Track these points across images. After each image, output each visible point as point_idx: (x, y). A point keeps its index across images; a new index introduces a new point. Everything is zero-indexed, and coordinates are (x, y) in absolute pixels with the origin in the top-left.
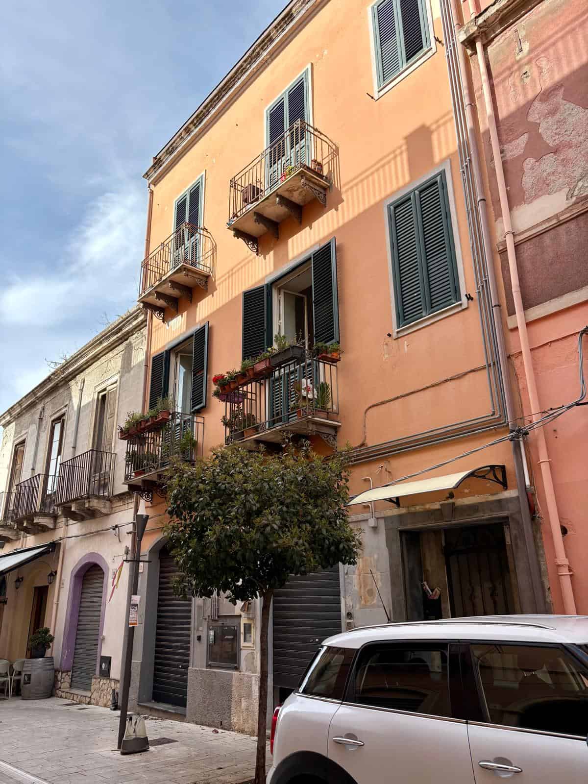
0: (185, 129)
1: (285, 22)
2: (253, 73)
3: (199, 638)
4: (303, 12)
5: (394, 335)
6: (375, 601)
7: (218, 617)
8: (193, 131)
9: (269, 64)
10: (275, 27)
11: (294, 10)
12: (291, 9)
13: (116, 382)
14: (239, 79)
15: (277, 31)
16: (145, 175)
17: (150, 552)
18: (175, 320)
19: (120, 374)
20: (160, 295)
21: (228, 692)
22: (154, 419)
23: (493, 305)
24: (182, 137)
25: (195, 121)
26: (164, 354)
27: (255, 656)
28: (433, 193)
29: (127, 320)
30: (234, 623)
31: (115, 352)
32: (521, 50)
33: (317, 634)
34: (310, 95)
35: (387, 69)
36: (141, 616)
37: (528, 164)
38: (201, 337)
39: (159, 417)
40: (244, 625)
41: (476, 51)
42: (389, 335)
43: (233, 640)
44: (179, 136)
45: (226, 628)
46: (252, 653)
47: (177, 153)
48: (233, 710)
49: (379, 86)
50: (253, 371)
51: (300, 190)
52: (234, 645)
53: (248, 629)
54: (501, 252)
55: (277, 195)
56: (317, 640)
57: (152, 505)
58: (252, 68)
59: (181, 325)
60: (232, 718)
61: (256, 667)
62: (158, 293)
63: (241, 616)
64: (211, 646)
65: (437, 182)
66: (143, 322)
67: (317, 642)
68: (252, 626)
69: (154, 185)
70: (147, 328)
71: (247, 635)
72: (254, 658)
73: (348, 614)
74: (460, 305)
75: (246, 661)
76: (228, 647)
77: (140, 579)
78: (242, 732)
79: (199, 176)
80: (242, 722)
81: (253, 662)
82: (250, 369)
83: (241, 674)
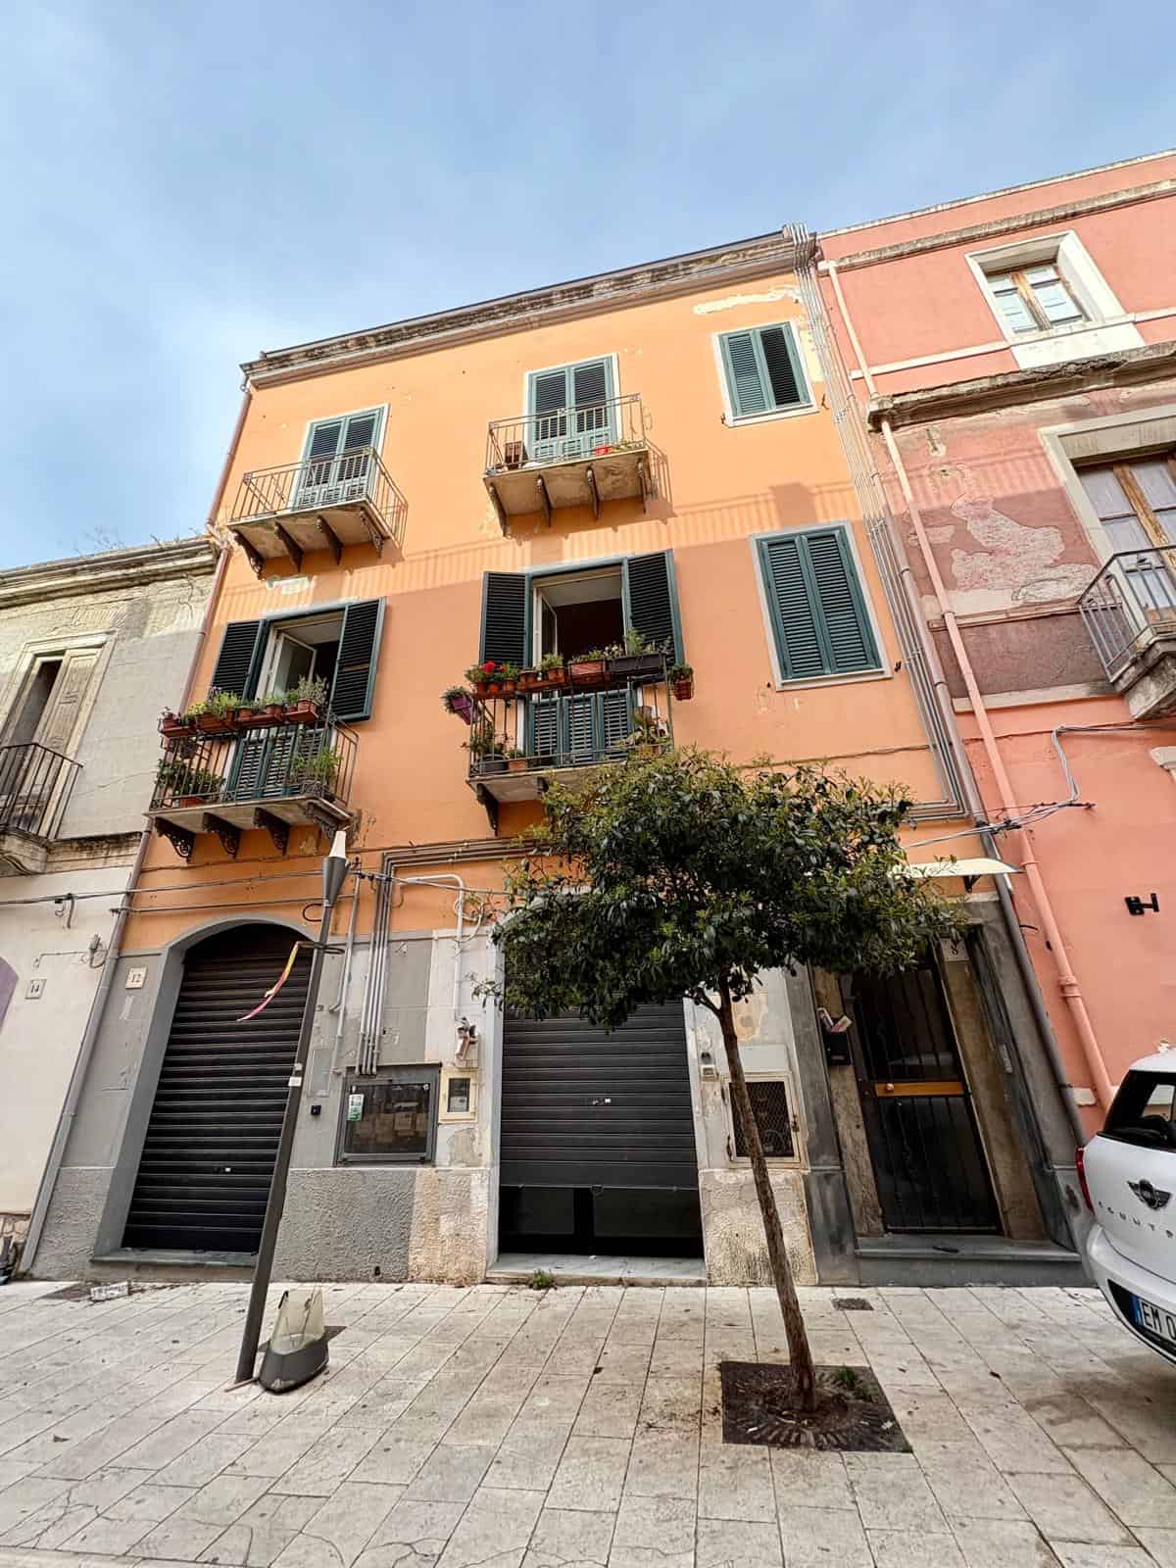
0: (358, 339)
1: (579, 294)
2: (504, 326)
3: (316, 1111)
4: (609, 296)
5: (778, 686)
6: (757, 1035)
7: (378, 1068)
8: (370, 347)
9: (532, 328)
10: (562, 292)
11: (597, 287)
12: (592, 285)
13: (100, 646)
14: (480, 322)
15: (563, 297)
16: (246, 365)
17: (172, 948)
18: (290, 581)
19: (115, 636)
20: (282, 533)
21: (398, 1208)
22: (278, 711)
23: (936, 681)
24: (346, 347)
25: (381, 337)
26: (261, 624)
27: (477, 1135)
28: (828, 546)
29: (165, 553)
30: (423, 1078)
31: (103, 597)
32: (936, 449)
33: (608, 1092)
34: (616, 385)
35: (747, 402)
36: (123, 1074)
37: (957, 554)
38: (364, 617)
39: (296, 709)
40: (451, 1081)
41: (879, 430)
42: (769, 685)
43: (419, 1109)
44: (342, 342)
45: (399, 1088)
46: (469, 1130)
47: (328, 364)
48: (414, 1241)
49: (735, 414)
50: (566, 673)
51: (619, 477)
52: (421, 1118)
53: (460, 1088)
54: (933, 631)
55: (589, 468)
56: (608, 1101)
57: (186, 865)
58: (506, 320)
59: (308, 589)
60: (411, 1257)
61: (481, 1155)
62: (281, 527)
63: (441, 1065)
64: (351, 1124)
65: (833, 536)
66: (202, 566)
67: (607, 1104)
68: (472, 1082)
69: (257, 388)
70: (215, 577)
71: (456, 1100)
72: (473, 1139)
73: (703, 1056)
74: (882, 672)
75: (452, 1145)
76: (402, 1123)
77: (129, 1001)
78: (440, 1281)
79: (376, 407)
80: (438, 1261)
81: (472, 1147)
82: (556, 669)
83: (437, 1172)
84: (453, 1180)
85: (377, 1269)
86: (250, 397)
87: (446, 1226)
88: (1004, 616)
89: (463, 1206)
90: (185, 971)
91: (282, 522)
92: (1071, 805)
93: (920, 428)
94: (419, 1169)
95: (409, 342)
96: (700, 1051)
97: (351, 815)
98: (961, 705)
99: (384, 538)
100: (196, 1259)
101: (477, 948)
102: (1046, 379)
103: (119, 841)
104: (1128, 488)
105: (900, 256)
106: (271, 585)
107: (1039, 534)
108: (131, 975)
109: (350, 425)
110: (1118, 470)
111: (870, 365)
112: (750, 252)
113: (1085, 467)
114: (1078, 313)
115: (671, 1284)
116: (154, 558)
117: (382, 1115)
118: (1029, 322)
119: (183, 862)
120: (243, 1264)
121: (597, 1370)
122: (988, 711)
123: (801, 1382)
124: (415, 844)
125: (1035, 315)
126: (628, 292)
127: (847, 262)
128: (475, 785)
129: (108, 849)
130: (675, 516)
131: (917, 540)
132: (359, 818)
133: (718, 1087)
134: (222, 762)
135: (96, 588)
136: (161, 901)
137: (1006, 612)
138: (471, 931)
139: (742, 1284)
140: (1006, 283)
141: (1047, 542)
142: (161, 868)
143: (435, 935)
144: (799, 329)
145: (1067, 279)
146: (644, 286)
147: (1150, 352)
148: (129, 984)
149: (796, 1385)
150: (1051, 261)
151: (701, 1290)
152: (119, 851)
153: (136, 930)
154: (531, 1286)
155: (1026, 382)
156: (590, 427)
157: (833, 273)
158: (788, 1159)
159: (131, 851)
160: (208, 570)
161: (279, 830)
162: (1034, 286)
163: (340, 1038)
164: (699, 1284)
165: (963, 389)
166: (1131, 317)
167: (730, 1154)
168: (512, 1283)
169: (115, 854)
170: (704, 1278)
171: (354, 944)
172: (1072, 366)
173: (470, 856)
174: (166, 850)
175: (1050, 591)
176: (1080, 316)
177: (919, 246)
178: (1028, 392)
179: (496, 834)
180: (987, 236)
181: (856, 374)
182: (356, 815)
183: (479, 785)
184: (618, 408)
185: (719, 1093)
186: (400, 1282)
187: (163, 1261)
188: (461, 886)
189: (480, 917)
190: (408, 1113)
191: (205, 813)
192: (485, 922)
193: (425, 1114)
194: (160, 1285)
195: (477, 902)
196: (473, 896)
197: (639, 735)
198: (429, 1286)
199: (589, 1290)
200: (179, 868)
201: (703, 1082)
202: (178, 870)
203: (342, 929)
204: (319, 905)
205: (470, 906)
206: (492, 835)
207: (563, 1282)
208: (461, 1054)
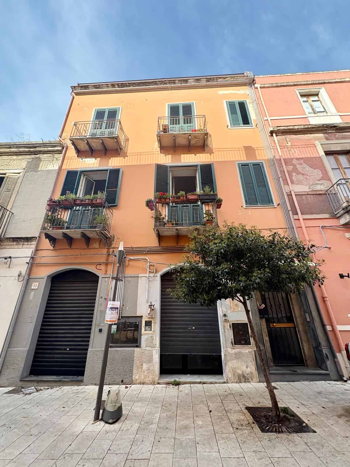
0: (112, 84)
1: (184, 82)
2: (160, 88)
3: (100, 331)
4: (193, 84)
5: (245, 207)
6: (239, 309)
7: (121, 317)
8: (116, 87)
9: (168, 90)
10: (179, 80)
11: (189, 80)
12: (188, 79)
13: (19, 173)
14: (152, 85)
15: (179, 82)
16: (73, 87)
17: (48, 276)
18: (89, 159)
19: (25, 170)
20: (88, 143)
21: (129, 361)
22: (90, 201)
23: (289, 210)
24: (108, 86)
25: (120, 85)
26: (79, 172)
27: (154, 338)
28: (258, 167)
29: (44, 145)
30: (137, 320)
31: (20, 157)
32: (288, 143)
33: (193, 325)
34: (195, 111)
35: (234, 123)
36: (30, 317)
37: (294, 174)
38: (115, 173)
39: (96, 201)
40: (146, 321)
41: (272, 136)
42: (242, 207)
43: (135, 330)
44: (106, 85)
45: (128, 323)
46: (152, 337)
47: (101, 91)
48: (134, 372)
49: (231, 125)
50: (186, 198)
51: (198, 139)
52: (136, 333)
53: (148, 324)
54: (288, 195)
55: (190, 136)
56: (194, 328)
57: (53, 249)
58: (161, 86)
59: (94, 163)
60: (134, 376)
61: (156, 344)
62: (87, 141)
63: (142, 316)
64: (112, 335)
65: (260, 165)
66: (58, 151)
67: (194, 329)
68: (152, 322)
69: (76, 95)
70: (62, 155)
71: (147, 327)
72: (153, 340)
73: (224, 315)
74: (274, 206)
75: (146, 341)
76: (130, 334)
77: (32, 293)
78: (143, 384)
79: (117, 107)
80: (143, 378)
81: (153, 342)
82: (184, 196)
83: (142, 350)
84: (146, 352)
85: (122, 381)
86: (74, 98)
87: (145, 366)
89: (150, 360)
90: (52, 284)
91: (88, 139)
92: (326, 247)
93: (283, 137)
94: (136, 349)
95: (129, 88)
96: (223, 314)
97: (111, 236)
98: (296, 217)
99: (121, 149)
100: (58, 378)
101: (154, 280)
102: (318, 128)
103: (28, 239)
104: (337, 160)
105: (277, 86)
106: (82, 160)
107: (316, 171)
108: (33, 285)
109: (109, 111)
110: (335, 155)
111: (270, 117)
112: (236, 78)
113: (328, 153)
114: (324, 111)
115: (216, 383)
116: (40, 146)
117: (123, 332)
118: (311, 111)
119: (52, 248)
120: (76, 380)
121: (210, 411)
122: (304, 219)
124: (133, 247)
125: (313, 109)
126: (199, 84)
127: (263, 86)
128: (155, 230)
129: (24, 242)
130: (214, 153)
131: (283, 169)
132: (114, 237)
133: (228, 324)
134: (65, 216)
135: (17, 154)
136: (44, 260)
137: (307, 192)
138: (152, 275)
139: (237, 382)
140: (305, 99)
141: (317, 173)
142: (44, 250)
143: (140, 275)
144: (249, 103)
145: (321, 101)
146: (204, 82)
147: (345, 124)
148: (32, 288)
149: (275, 414)
150: (317, 95)
151: (225, 385)
152: (28, 243)
153: (35, 270)
154: (173, 385)
155: (313, 128)
156: (188, 123)
157: (259, 88)
158: (249, 346)
159: (32, 243)
160: (60, 152)
161: (87, 240)
162: (313, 101)
164: (224, 383)
165: (296, 127)
166: (339, 114)
167: (232, 344)
168: (167, 384)
169: (26, 243)
170: (226, 381)
171: (113, 277)
172: (325, 125)
173: (150, 252)
174: (46, 243)
175: (319, 187)
176: (325, 112)
177: (283, 84)
178: (313, 131)
180: (301, 85)
181: (266, 119)
182: (112, 236)
183: (157, 230)
184: (196, 119)
185: (229, 326)
186: (130, 384)
187: (46, 380)
188: (148, 261)
189: (155, 270)
190: (131, 331)
191: (63, 233)
192: (156, 272)
193: (137, 332)
194: (47, 388)
195: (153, 266)
196: (152, 264)
197: (207, 218)
198: (140, 385)
199: (192, 385)
200: (50, 250)
201: (224, 323)
202: (50, 251)
203: (108, 273)
204: (101, 264)
205: (151, 267)
206: (158, 246)
207: (183, 383)
208: (149, 313)
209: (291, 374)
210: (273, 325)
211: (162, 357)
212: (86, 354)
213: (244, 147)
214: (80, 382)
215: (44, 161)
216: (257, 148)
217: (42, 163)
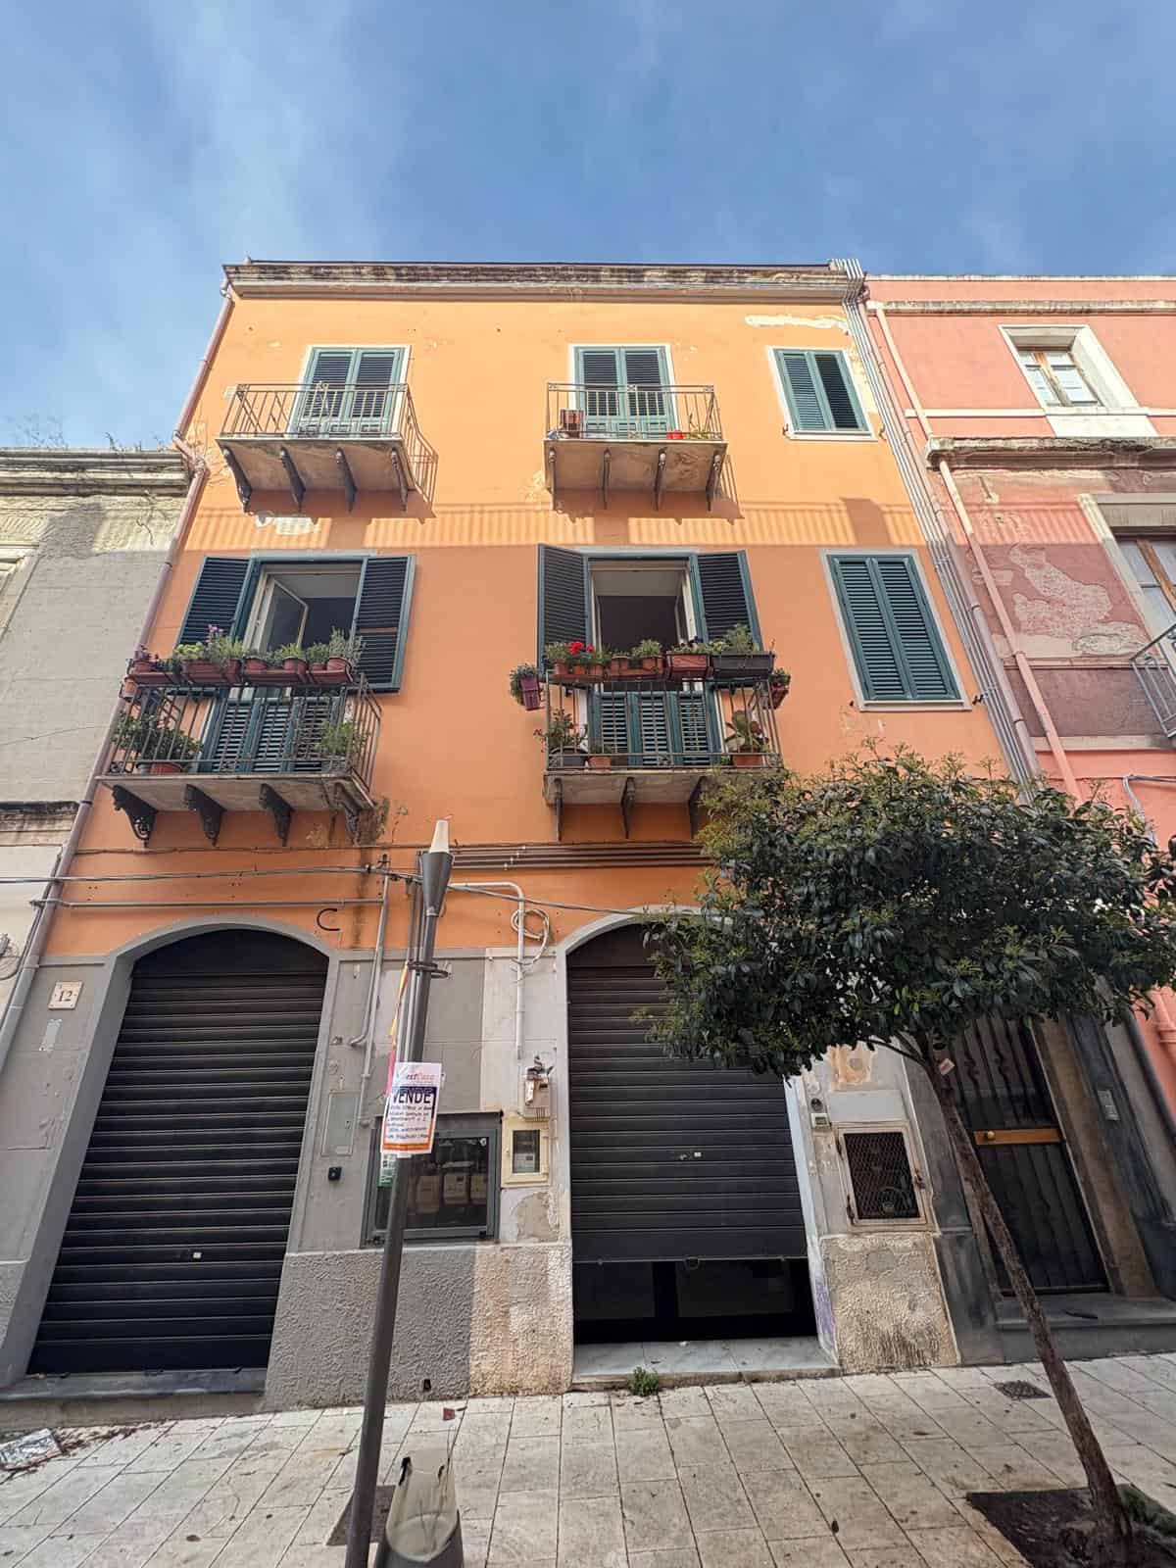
1: (629, 277)
3: (335, 1175)
4: (660, 285)
5: (861, 706)
6: (868, 1079)
8: (388, 280)
9: (575, 301)
10: (613, 270)
11: (648, 273)
12: (645, 270)
13: (14, 561)
14: (518, 280)
15: (612, 276)
16: (232, 267)
17: (119, 958)
18: (289, 520)
19: (39, 551)
20: (288, 461)
21: (457, 1298)
22: (301, 667)
23: (1015, 718)
24: (359, 273)
25: (403, 272)
26: (250, 563)
27: (551, 1201)
28: (897, 570)
29: (119, 461)
30: (482, 1130)
31: (21, 503)
32: (989, 496)
33: (698, 1144)
34: (672, 372)
35: (808, 420)
36: (42, 1126)
37: (1019, 598)
38: (389, 573)
39: (325, 668)
40: (516, 1134)
41: (937, 469)
42: (851, 704)
43: (471, 1170)
44: (355, 267)
45: (447, 1144)
46: (540, 1196)
47: (334, 287)
48: (476, 1341)
49: (796, 428)
50: (665, 664)
51: (689, 467)
52: (477, 1178)
53: (527, 1143)
54: (1007, 669)
55: (662, 451)
56: (698, 1154)
57: (143, 849)
58: (548, 285)
59: (311, 534)
60: (473, 1363)
61: (558, 1226)
62: (287, 455)
63: (501, 1114)
64: (384, 1191)
65: (903, 563)
66: (170, 485)
67: (697, 1159)
68: (542, 1134)
69: (241, 296)
70: (187, 500)
71: (523, 1156)
72: (546, 1207)
73: (813, 1102)
74: (961, 704)
75: (520, 1215)
76: (454, 1189)
77: (53, 1026)
78: (514, 1392)
79: (392, 346)
80: (510, 1367)
81: (545, 1216)
82: (656, 658)
83: (502, 1250)
84: (524, 1260)
85: (427, 1382)
86: (232, 305)
87: (518, 1319)
88: (1068, 663)
89: (538, 1295)
90: (134, 987)
91: (288, 449)
93: (974, 474)
94: (481, 1248)
95: (435, 285)
96: (811, 1098)
97: (375, 804)
98: (1040, 744)
99: (410, 490)
100: (152, 1385)
101: (543, 971)
102: (1086, 449)
103: (41, 812)
104: (1151, 562)
105: (940, 313)
106: (263, 522)
107: (1088, 590)
108: (57, 992)
109: (363, 359)
110: (1140, 543)
111: (924, 407)
112: (804, 275)
113: (1124, 535)
114: (1093, 399)
115: (800, 1376)
116: (102, 464)
117: (425, 1178)
118: (1052, 398)
119: (138, 845)
120: (233, 1389)
121: (835, 1528)
122: (1067, 752)
123: (1117, 1525)
124: (460, 843)
125: (1058, 393)
126: (681, 287)
127: (893, 307)
128: (551, 779)
129: (24, 820)
130: (741, 517)
131: (982, 579)
132: (386, 808)
133: (831, 1138)
134: (197, 723)
135: (10, 489)
136: (105, 894)
137: (1070, 659)
138: (536, 951)
139: (878, 1371)
140: (1030, 360)
141: (1093, 599)
142: (105, 851)
143: (488, 954)
144: (852, 361)
145: (1082, 367)
146: (696, 282)
147: (1170, 443)
148: (55, 1003)
149: (1111, 1530)
150: (1067, 349)
151: (837, 1381)
152: (42, 824)
153: (67, 929)
154: (635, 1393)
155: (1070, 449)
156: (653, 413)
157: (881, 314)
158: (912, 1221)
159: (58, 826)
160: (176, 491)
161: (283, 815)
162: (1055, 367)
163: (367, 1078)
164: (832, 1374)
165: (1016, 444)
166: (1146, 410)
167: (851, 1218)
168: (606, 1389)
169: (34, 828)
170: (837, 1367)
171: (383, 961)
172: (1108, 443)
173: (527, 863)
174: (116, 827)
175: (1103, 646)
176: (1095, 402)
177: (958, 307)
178: (1069, 460)
179: (560, 839)
180: (1016, 312)
181: (910, 413)
182: (381, 804)
183: (557, 780)
184: (673, 395)
185: (833, 1146)
186: (459, 1398)
187: (104, 1393)
188: (521, 896)
189: (546, 934)
190: (460, 1175)
191: (188, 785)
192: (552, 941)
193: (481, 1177)
194: (104, 1431)
195: (540, 916)
196: (536, 909)
197: (742, 741)
198: (498, 1401)
199: (708, 1389)
200: (131, 852)
201: (815, 1134)
202: (131, 856)
203: (365, 942)
204: (335, 910)
205: (533, 921)
206: (557, 841)
207: (671, 1383)
208: (531, 1102)
209: (1080, 1329)
210: (986, 1137)
211: (581, 1276)
212: (277, 1273)
213: (846, 500)
214: (248, 1399)
215: (116, 518)
216: (888, 506)
217: (107, 525)
